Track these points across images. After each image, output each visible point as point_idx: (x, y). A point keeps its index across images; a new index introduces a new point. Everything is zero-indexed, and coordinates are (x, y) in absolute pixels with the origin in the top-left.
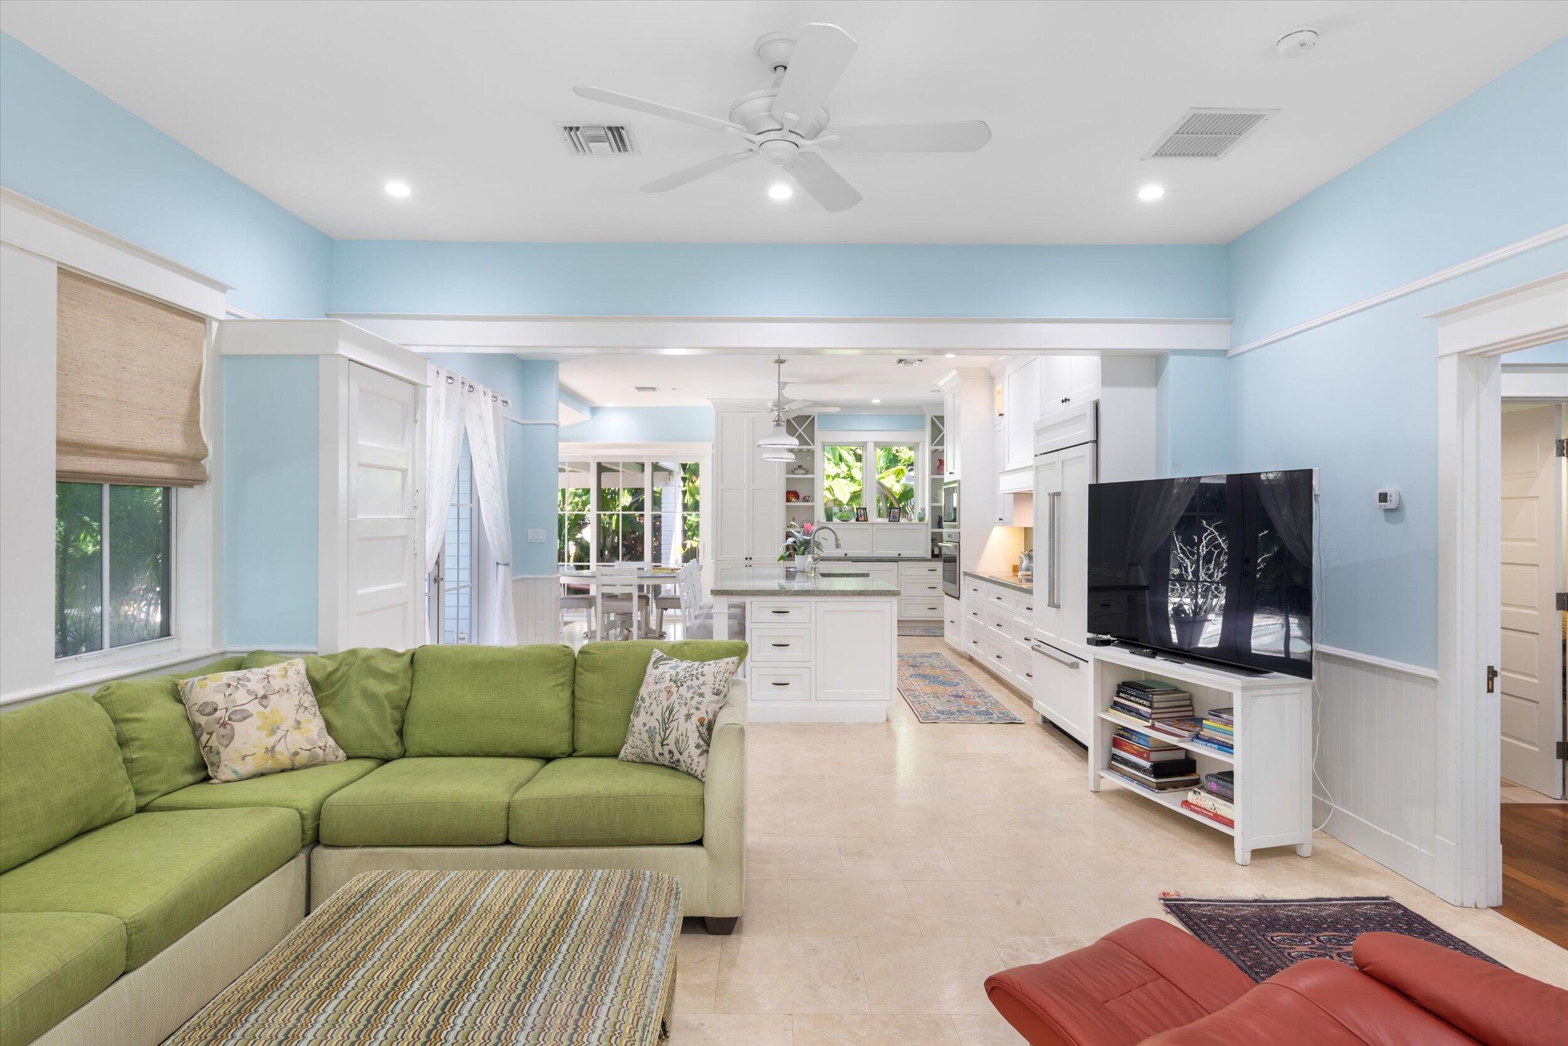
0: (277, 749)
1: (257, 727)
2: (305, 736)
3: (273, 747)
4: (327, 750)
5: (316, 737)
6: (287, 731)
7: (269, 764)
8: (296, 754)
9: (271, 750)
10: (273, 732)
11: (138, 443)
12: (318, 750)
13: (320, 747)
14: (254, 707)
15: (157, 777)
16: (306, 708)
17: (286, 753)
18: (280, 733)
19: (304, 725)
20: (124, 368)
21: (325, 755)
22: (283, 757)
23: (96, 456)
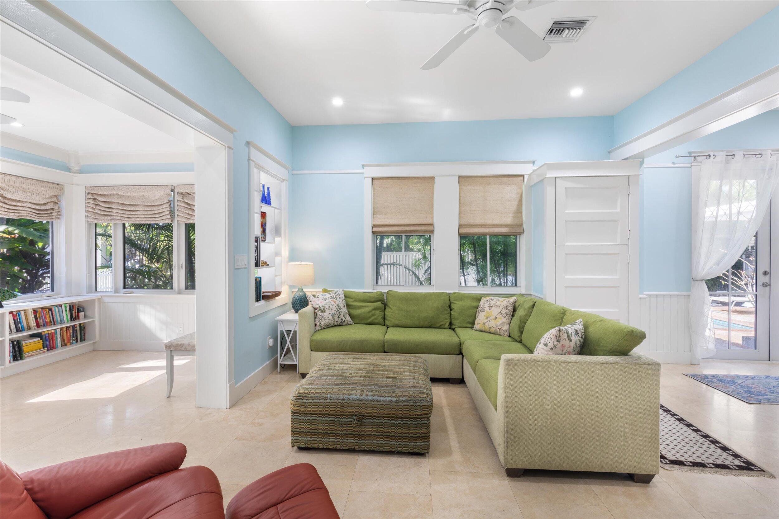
0: (486, 324)
1: (484, 315)
2: (496, 323)
3: (485, 323)
4: (501, 330)
5: (499, 325)
6: (491, 319)
7: (483, 329)
8: (491, 328)
9: (484, 324)
10: (487, 318)
11: (490, 222)
12: (498, 329)
13: (499, 328)
14: (487, 309)
15: (458, 321)
16: (502, 314)
17: (488, 326)
18: (489, 319)
19: (497, 319)
20: (486, 200)
21: (500, 332)
22: (487, 328)
23: (476, 227)
